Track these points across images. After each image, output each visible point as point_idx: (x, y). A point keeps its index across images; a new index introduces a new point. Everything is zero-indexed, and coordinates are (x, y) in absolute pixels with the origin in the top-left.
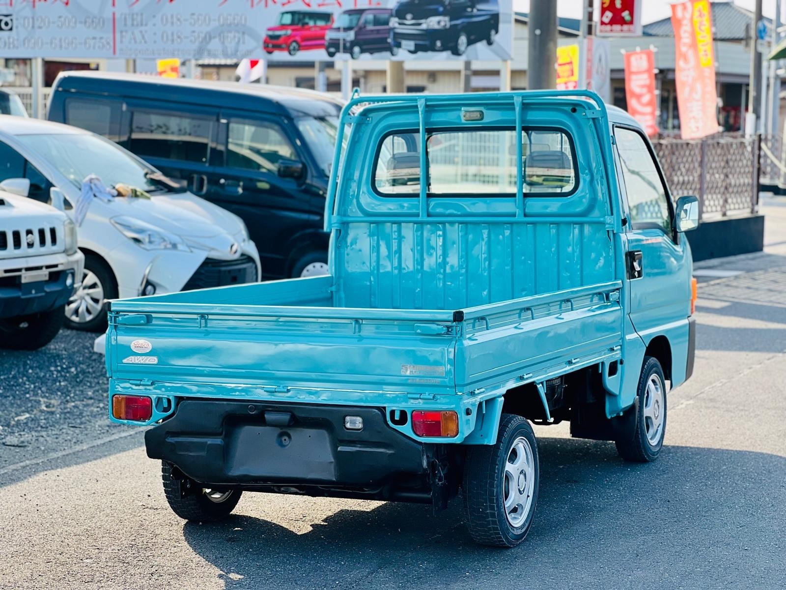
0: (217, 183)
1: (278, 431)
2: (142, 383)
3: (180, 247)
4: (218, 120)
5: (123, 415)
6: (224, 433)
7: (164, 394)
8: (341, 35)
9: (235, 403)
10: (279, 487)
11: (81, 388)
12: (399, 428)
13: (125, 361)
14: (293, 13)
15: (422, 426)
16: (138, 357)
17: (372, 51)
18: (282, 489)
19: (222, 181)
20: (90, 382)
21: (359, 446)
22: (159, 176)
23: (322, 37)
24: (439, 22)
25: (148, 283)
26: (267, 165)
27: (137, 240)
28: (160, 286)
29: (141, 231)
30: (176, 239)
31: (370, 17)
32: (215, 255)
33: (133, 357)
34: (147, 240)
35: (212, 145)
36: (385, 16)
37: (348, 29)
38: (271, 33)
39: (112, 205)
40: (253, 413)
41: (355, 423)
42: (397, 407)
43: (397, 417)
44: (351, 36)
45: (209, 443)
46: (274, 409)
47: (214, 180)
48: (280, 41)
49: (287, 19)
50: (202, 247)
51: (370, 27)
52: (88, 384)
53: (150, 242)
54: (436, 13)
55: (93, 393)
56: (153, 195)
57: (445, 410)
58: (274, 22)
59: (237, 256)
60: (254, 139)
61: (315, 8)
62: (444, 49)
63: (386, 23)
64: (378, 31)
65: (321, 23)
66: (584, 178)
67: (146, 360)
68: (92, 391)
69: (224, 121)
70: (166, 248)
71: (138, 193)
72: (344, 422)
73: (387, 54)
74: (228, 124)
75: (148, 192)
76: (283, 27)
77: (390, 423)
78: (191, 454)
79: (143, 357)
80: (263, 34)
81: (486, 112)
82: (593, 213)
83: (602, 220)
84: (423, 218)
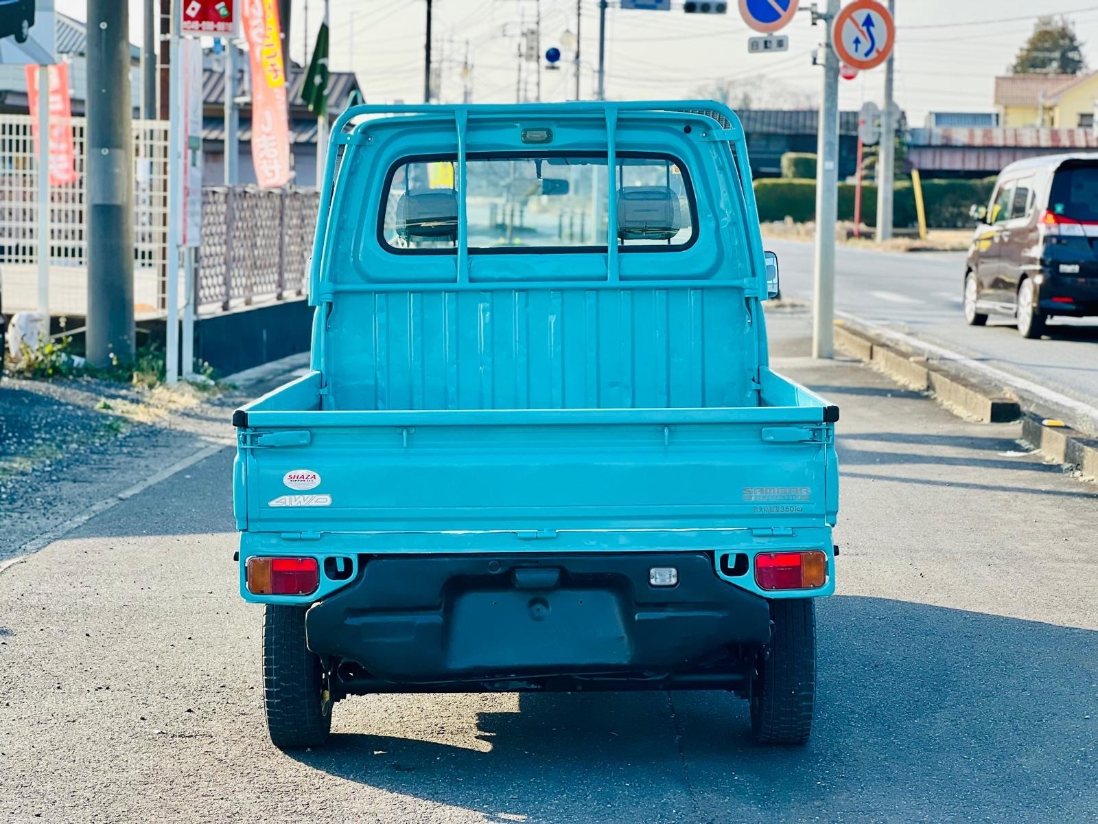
1: (530, 597)
2: (303, 536)
5: (268, 588)
6: (443, 606)
7: (339, 553)
9: (466, 559)
10: (492, 683)
12: (734, 579)
13: (273, 503)
15: (772, 576)
16: (297, 496)
18: (497, 685)
21: (671, 609)
33: (287, 497)
40: (496, 572)
41: (663, 577)
42: (733, 550)
43: (731, 564)
45: (418, 622)
46: (532, 564)
57: (807, 551)
66: (706, 226)
67: (311, 500)
72: (648, 577)
77: (720, 573)
78: (387, 640)
79: (306, 496)
81: (555, 130)
82: (720, 274)
83: (736, 283)
84: (462, 283)
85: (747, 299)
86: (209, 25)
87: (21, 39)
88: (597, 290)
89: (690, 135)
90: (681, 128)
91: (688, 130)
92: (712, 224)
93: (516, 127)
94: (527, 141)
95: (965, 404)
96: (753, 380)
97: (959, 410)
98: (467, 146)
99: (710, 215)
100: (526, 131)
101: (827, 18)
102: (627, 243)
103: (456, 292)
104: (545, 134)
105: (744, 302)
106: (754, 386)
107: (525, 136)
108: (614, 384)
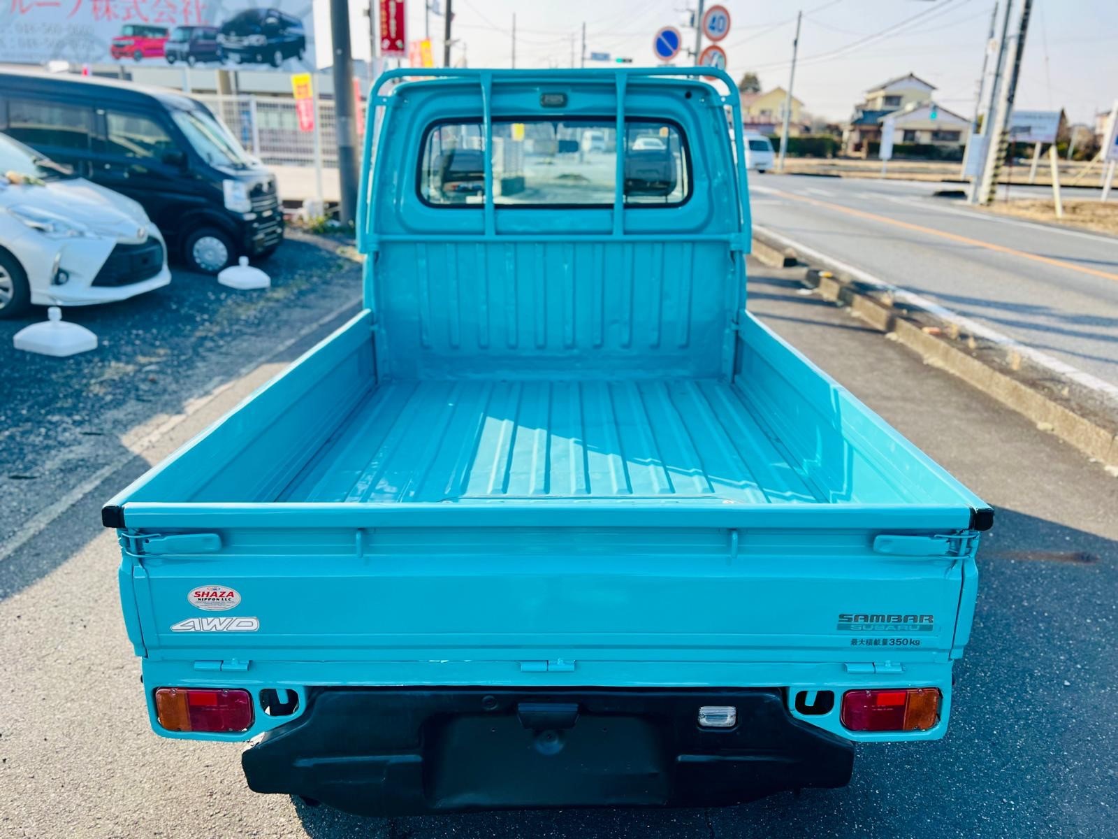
0: (102, 168)
2: (225, 667)
3: (88, 234)
4: (95, 111)
6: (423, 745)
8: (177, 47)
11: (12, 406)
12: (812, 719)
13: (177, 627)
14: (134, 27)
16: (210, 619)
17: (205, 61)
19: (107, 166)
20: (21, 394)
22: (48, 163)
23: (161, 48)
24: (258, 40)
25: (60, 271)
26: (141, 152)
27: (40, 230)
28: (74, 274)
29: (44, 220)
30: (82, 227)
31: (200, 33)
32: (124, 240)
33: (196, 620)
34: (51, 228)
35: (92, 135)
36: (212, 33)
37: (182, 42)
38: (117, 42)
39: (5, 194)
41: (720, 717)
42: (813, 687)
43: (810, 701)
44: (186, 48)
47: (99, 166)
48: (125, 49)
49: (129, 31)
50: (111, 234)
51: (202, 41)
52: (19, 397)
53: (55, 231)
54: (254, 33)
55: (28, 411)
56: (47, 182)
57: (916, 689)
58: (118, 33)
59: (144, 240)
60: (127, 129)
61: (151, 23)
62: (263, 62)
63: (214, 38)
64: (208, 45)
65: (159, 36)
66: (700, 185)
67: (230, 624)
68: (26, 408)
69: (100, 112)
70: (72, 236)
71: (32, 181)
72: (697, 716)
73: (217, 64)
74: (105, 116)
75: (42, 179)
76: (125, 37)
77: (795, 712)
79: (222, 619)
80: (110, 43)
81: (570, 94)
82: (710, 228)
83: (724, 237)
84: (490, 236)
85: (732, 253)
86: (393, 52)
87: (300, 59)
88: (604, 243)
89: (691, 101)
90: (682, 93)
91: (688, 96)
92: (705, 184)
93: (535, 91)
94: (545, 105)
95: (766, 255)
96: (733, 321)
97: (762, 258)
98: (492, 109)
99: (704, 175)
100: (544, 95)
101: (695, 54)
102: (631, 200)
103: (485, 243)
104: (561, 98)
105: (729, 254)
106: (734, 327)
107: (543, 99)
108: (615, 322)
